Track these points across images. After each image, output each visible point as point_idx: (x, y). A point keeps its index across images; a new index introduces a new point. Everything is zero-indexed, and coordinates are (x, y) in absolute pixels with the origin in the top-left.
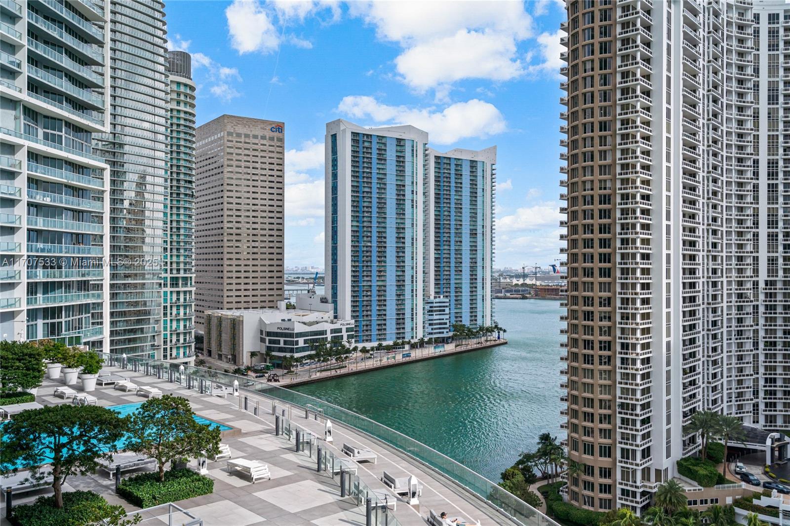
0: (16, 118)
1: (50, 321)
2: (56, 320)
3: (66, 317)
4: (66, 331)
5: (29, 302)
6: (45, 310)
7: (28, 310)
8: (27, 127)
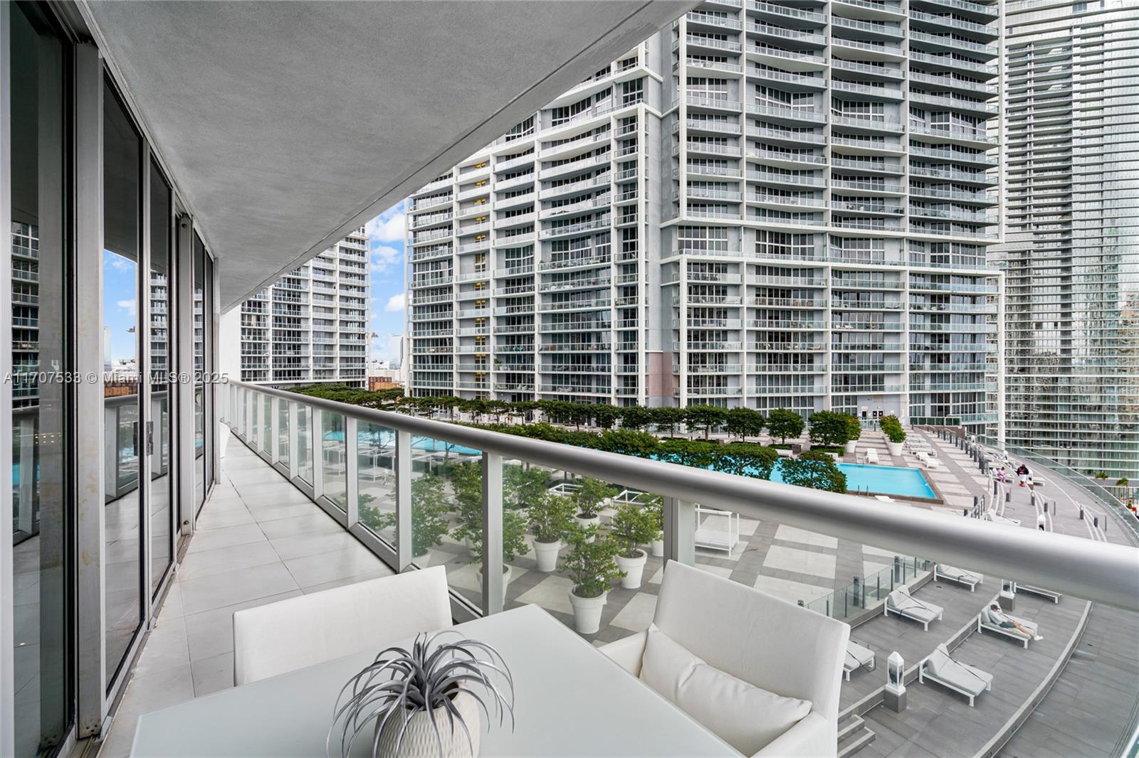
0: (901, 251)
1: (937, 404)
2: (944, 404)
3: (954, 402)
4: (954, 413)
5: (912, 388)
6: (933, 395)
7: (911, 395)
8: (913, 256)
